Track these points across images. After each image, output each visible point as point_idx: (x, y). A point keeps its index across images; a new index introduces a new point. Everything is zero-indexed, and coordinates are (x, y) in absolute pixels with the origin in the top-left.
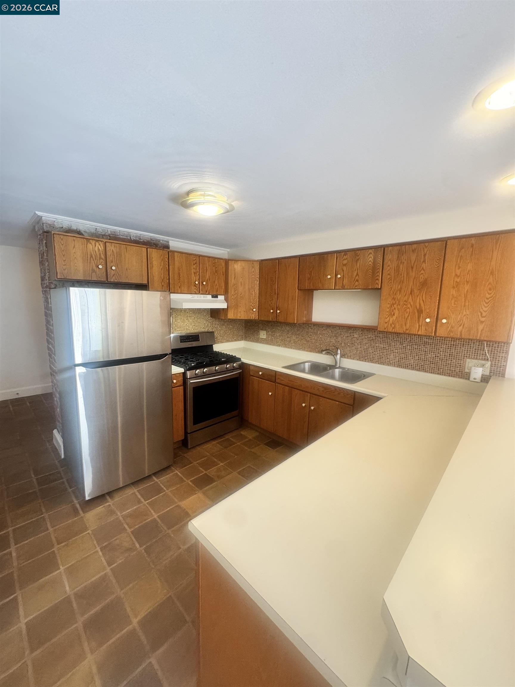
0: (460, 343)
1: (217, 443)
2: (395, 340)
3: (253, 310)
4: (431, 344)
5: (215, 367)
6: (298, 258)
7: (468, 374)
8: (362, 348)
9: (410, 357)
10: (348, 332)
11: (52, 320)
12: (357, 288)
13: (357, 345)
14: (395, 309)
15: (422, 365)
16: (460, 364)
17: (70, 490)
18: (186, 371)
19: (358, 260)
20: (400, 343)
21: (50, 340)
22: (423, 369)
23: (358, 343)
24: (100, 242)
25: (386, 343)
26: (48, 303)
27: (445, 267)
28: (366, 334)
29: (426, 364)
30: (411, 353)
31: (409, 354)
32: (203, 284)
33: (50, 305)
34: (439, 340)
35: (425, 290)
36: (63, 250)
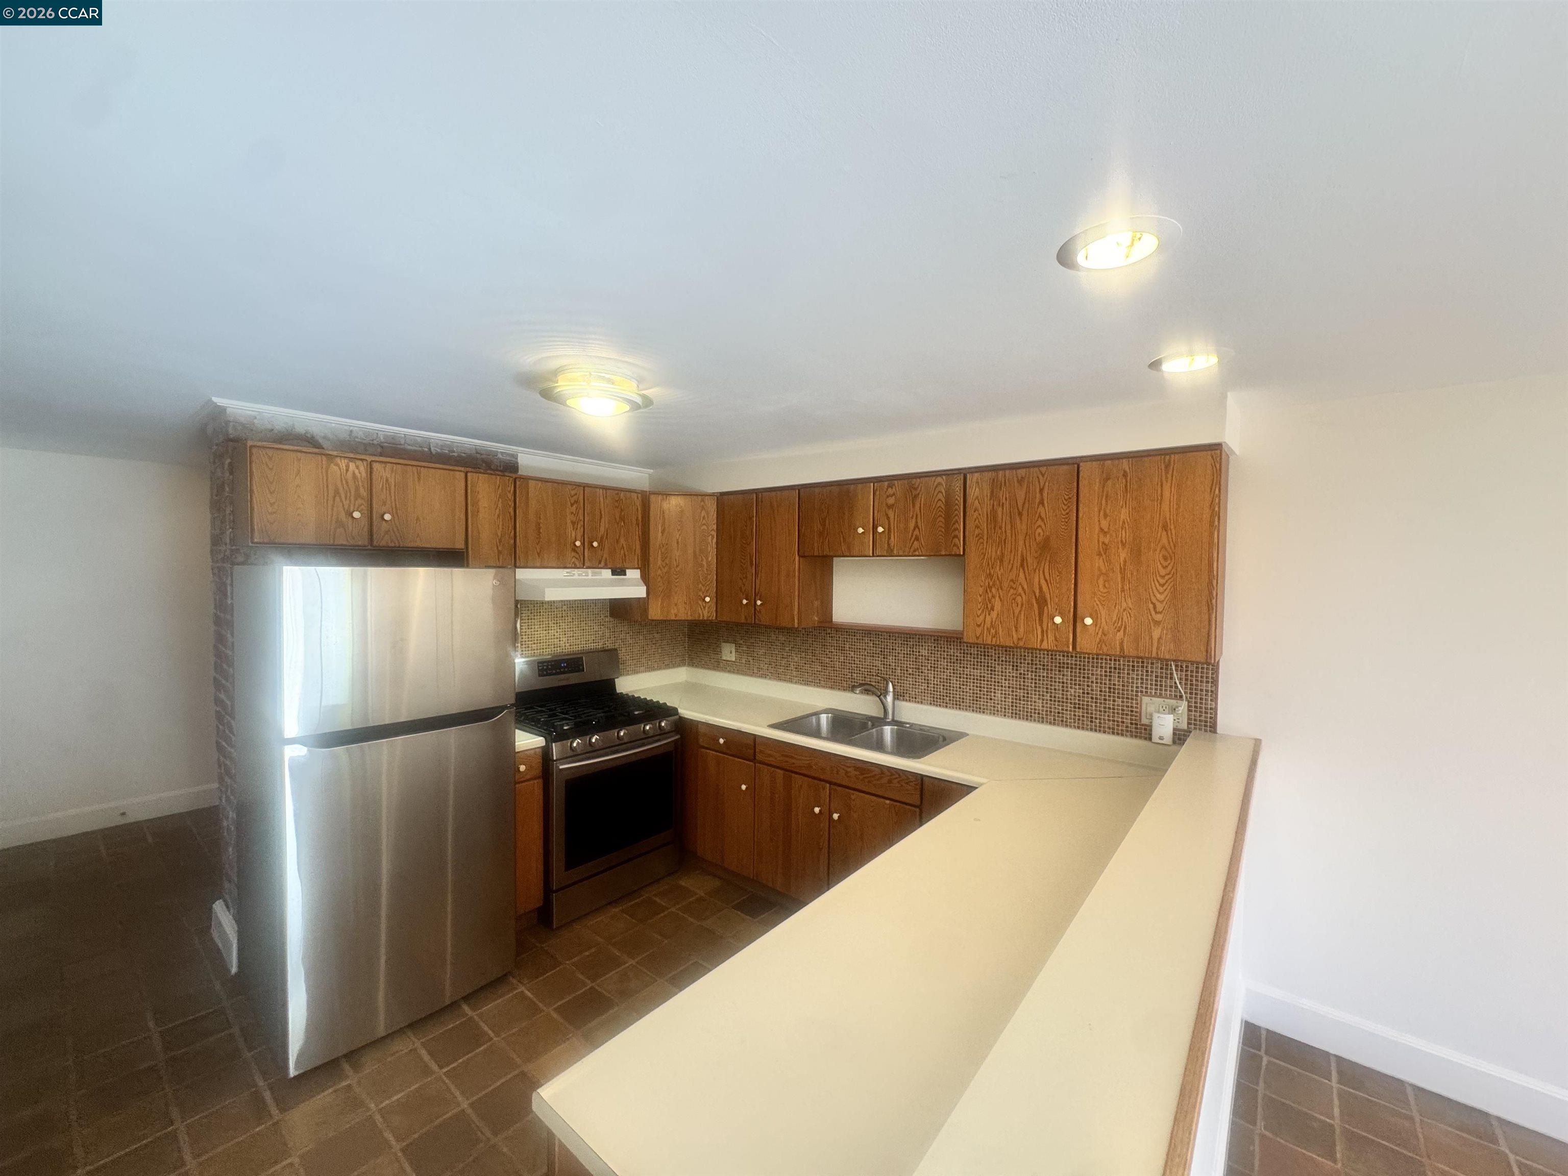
0: (1127, 663)
1: (623, 911)
2: (1002, 661)
3: (704, 600)
4: (1072, 668)
5: (617, 730)
6: (797, 491)
7: (1148, 728)
8: (937, 678)
9: (1035, 695)
10: (907, 644)
11: (232, 635)
12: (917, 553)
13: (926, 671)
14: (993, 597)
15: (1059, 713)
16: (1132, 707)
17: (248, 1055)
18: (550, 744)
19: (916, 496)
20: (1013, 666)
21: (224, 682)
22: (1062, 721)
23: (929, 668)
24: (359, 463)
25: (984, 666)
26: (225, 595)
27: (1080, 515)
28: (944, 648)
29: (1066, 710)
30: (1035, 687)
31: (1031, 690)
32: (592, 546)
33: (229, 602)
34: (1087, 660)
35: (1048, 558)
36: (271, 480)
